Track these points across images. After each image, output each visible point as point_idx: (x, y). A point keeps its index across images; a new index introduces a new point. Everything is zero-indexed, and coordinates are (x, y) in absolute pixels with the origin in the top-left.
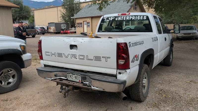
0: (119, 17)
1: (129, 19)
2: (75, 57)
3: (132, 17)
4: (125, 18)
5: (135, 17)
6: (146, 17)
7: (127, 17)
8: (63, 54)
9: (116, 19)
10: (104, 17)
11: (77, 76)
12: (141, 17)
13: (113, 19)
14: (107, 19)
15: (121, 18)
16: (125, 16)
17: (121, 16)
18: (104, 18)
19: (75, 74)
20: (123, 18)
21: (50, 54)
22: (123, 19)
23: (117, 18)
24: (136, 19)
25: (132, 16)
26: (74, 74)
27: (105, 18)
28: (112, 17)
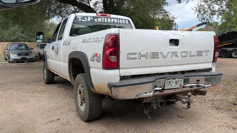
0: (99, 18)
1: (111, 22)
2: (176, 55)
3: (113, 20)
4: (107, 20)
5: (117, 20)
6: (128, 21)
7: (108, 19)
8: (160, 54)
9: (95, 19)
10: (77, 15)
11: (179, 79)
12: (123, 20)
13: (91, 19)
14: (81, 18)
15: (102, 19)
16: (106, 18)
17: (101, 17)
18: (77, 17)
19: (177, 78)
20: (104, 19)
21: (137, 56)
22: (104, 21)
23: (97, 19)
24: (119, 22)
25: (114, 18)
26: (175, 79)
27: (80, 17)
28: (89, 17)
